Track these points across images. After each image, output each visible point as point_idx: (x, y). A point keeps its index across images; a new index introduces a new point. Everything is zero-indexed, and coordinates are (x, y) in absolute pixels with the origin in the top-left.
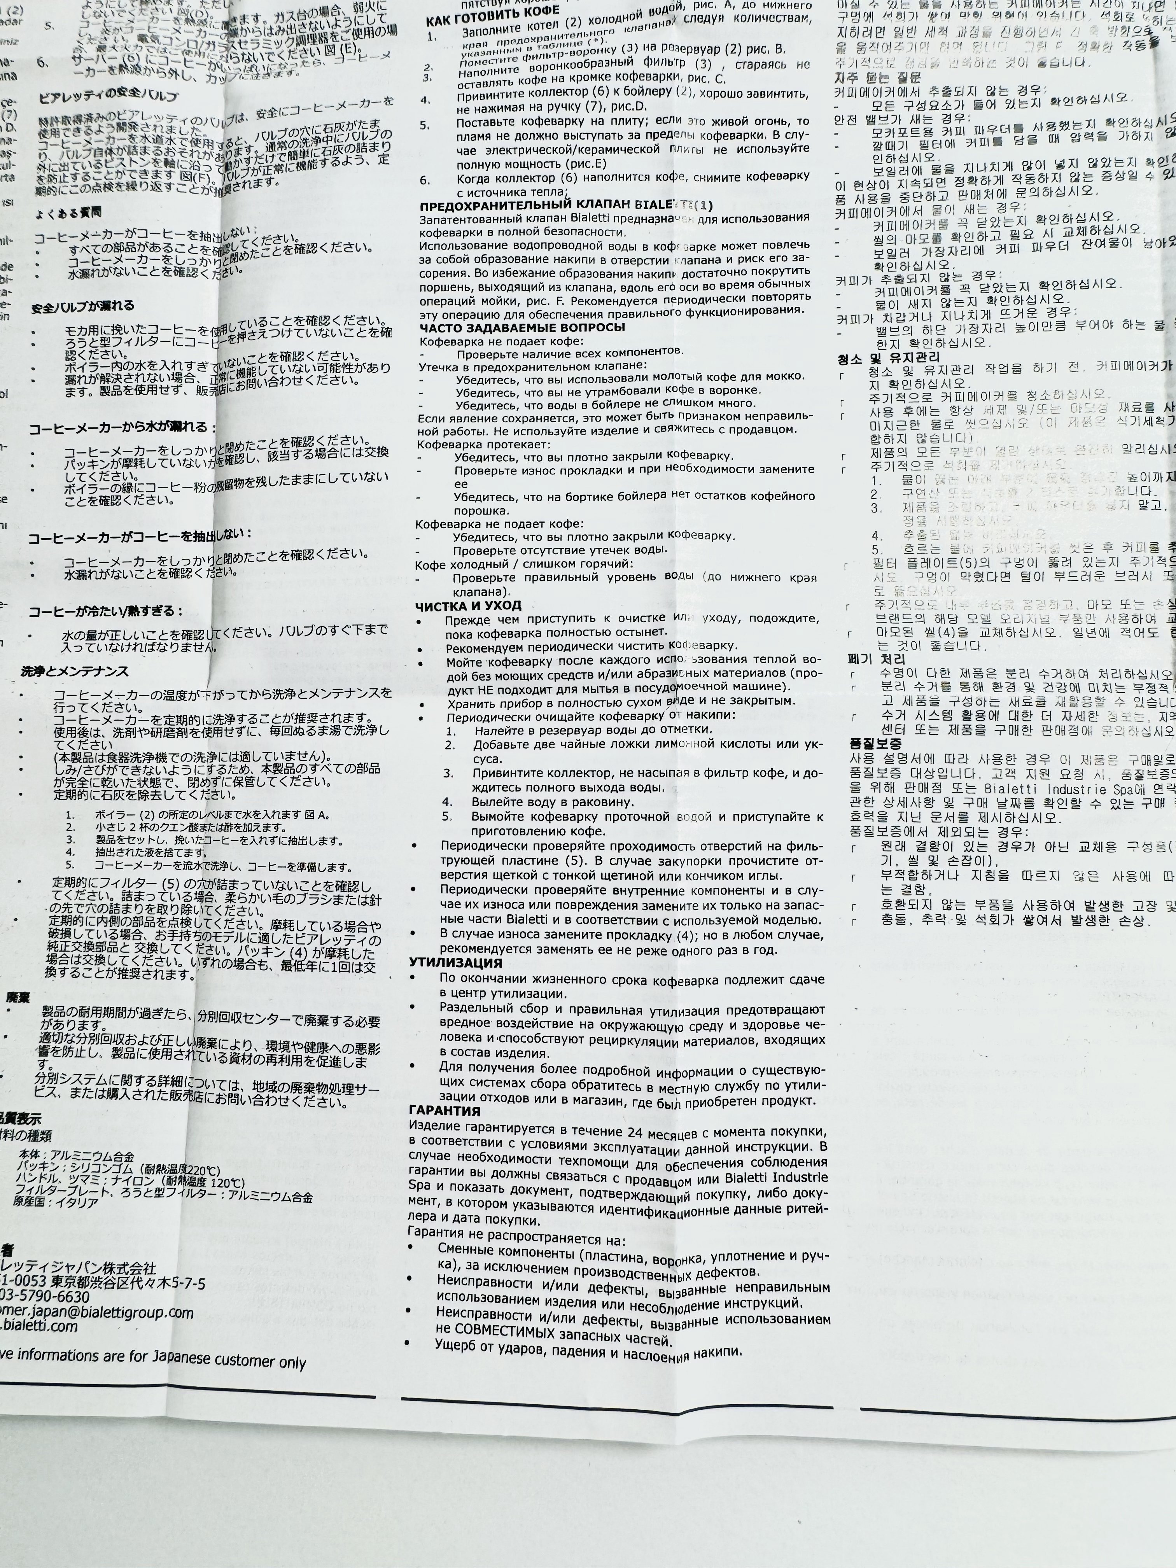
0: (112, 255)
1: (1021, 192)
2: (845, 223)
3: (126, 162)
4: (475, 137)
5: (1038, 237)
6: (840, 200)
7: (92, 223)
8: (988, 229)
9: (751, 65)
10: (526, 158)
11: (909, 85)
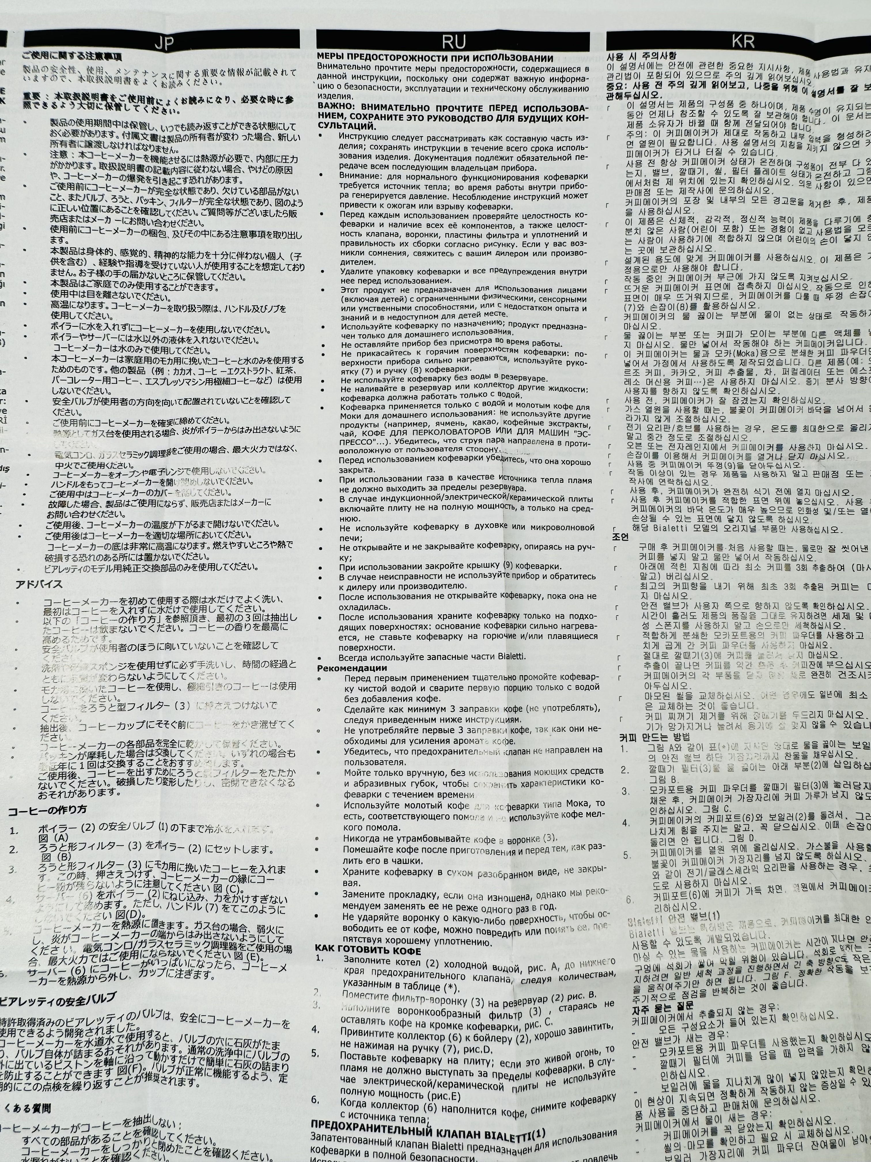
0: (60, 1149)
1: (767, 1102)
2: (644, 1135)
3: (73, 1064)
4: (355, 1069)
5: (781, 1140)
6: (639, 1115)
7: (43, 1118)
8: (746, 1134)
9: (571, 1008)
10: (395, 1089)
11: (685, 1012)
